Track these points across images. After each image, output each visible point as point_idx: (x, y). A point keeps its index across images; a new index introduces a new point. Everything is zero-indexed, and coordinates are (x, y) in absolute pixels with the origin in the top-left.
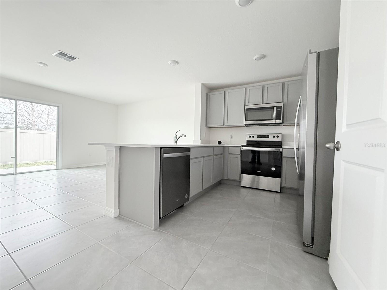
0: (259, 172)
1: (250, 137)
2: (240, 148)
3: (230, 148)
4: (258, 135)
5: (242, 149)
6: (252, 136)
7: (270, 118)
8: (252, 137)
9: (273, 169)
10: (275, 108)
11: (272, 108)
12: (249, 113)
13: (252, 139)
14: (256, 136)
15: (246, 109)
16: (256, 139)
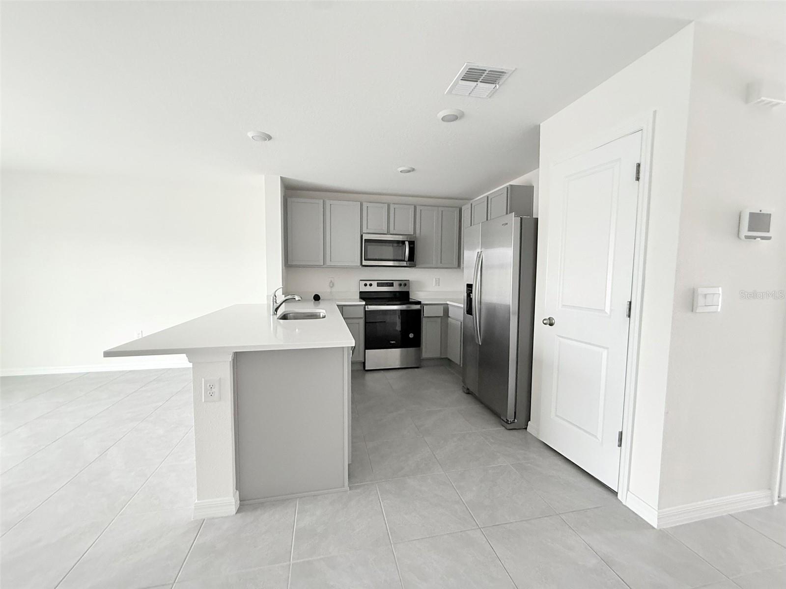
0: (393, 342)
1: (366, 285)
2: (362, 308)
3: (348, 307)
4: (378, 283)
5: (366, 309)
6: (368, 283)
7: (400, 258)
8: (368, 285)
9: (411, 336)
10: (407, 243)
11: (403, 242)
12: (371, 247)
13: (368, 289)
14: (375, 284)
15: (365, 240)
16: (375, 288)
